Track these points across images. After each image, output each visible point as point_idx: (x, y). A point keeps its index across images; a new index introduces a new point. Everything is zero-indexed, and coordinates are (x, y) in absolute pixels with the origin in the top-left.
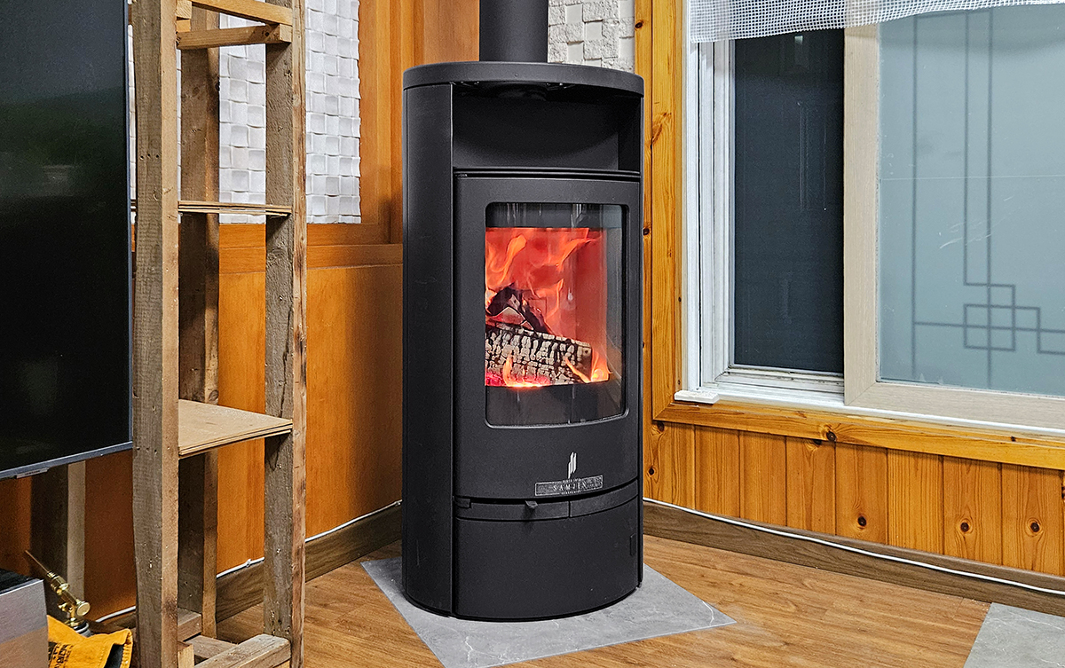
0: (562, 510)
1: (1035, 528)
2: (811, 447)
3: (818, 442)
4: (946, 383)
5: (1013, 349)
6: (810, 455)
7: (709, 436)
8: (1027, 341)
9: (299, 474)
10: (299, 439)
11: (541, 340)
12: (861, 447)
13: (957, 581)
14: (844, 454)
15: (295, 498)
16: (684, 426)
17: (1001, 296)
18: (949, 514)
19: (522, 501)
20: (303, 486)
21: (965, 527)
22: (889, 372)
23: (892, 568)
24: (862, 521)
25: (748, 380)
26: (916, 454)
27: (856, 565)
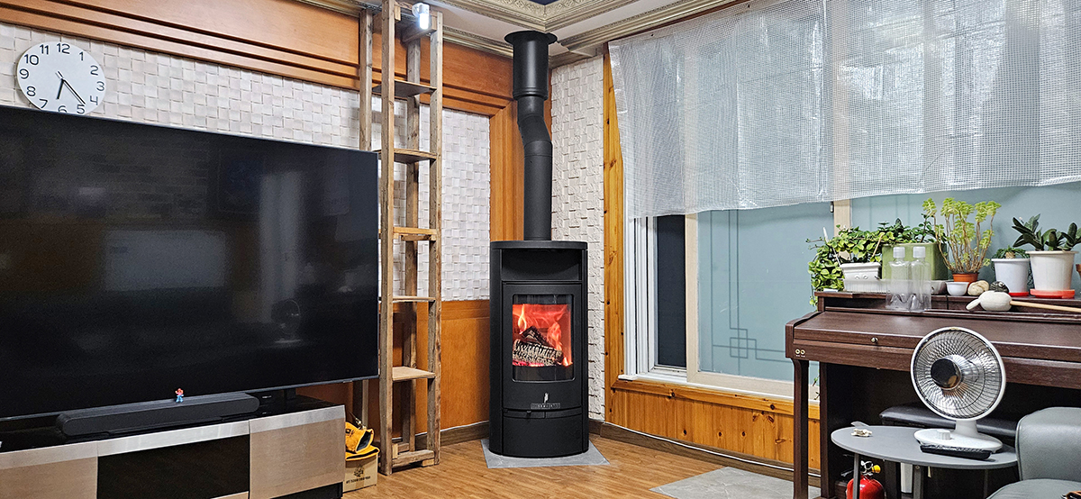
0: (542, 415)
1: (744, 434)
2: (667, 400)
3: (669, 397)
4: (723, 372)
5: (747, 358)
6: (667, 403)
7: (631, 394)
8: (752, 353)
9: (438, 393)
10: (437, 381)
11: (543, 349)
12: (684, 399)
13: (716, 457)
14: (679, 402)
15: (436, 401)
16: (622, 390)
17: (743, 334)
18: (715, 429)
19: (526, 411)
20: (439, 397)
21: (720, 434)
22: (702, 369)
23: (694, 452)
24: (685, 432)
25: (662, 372)
26: (703, 402)
27: (681, 451)
